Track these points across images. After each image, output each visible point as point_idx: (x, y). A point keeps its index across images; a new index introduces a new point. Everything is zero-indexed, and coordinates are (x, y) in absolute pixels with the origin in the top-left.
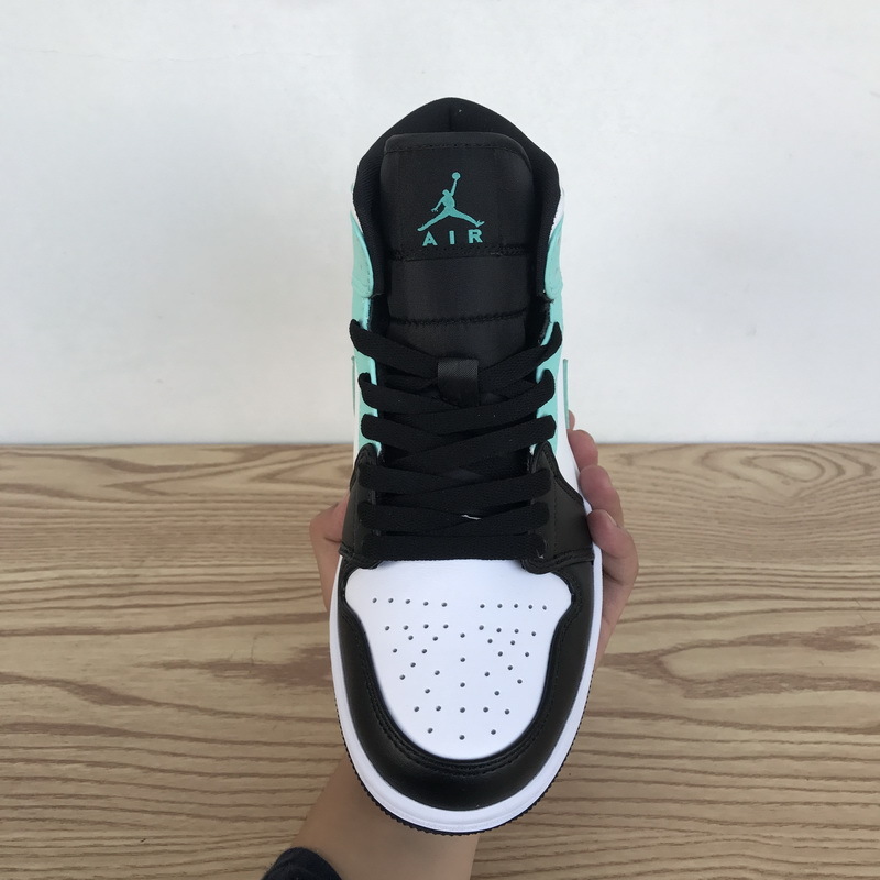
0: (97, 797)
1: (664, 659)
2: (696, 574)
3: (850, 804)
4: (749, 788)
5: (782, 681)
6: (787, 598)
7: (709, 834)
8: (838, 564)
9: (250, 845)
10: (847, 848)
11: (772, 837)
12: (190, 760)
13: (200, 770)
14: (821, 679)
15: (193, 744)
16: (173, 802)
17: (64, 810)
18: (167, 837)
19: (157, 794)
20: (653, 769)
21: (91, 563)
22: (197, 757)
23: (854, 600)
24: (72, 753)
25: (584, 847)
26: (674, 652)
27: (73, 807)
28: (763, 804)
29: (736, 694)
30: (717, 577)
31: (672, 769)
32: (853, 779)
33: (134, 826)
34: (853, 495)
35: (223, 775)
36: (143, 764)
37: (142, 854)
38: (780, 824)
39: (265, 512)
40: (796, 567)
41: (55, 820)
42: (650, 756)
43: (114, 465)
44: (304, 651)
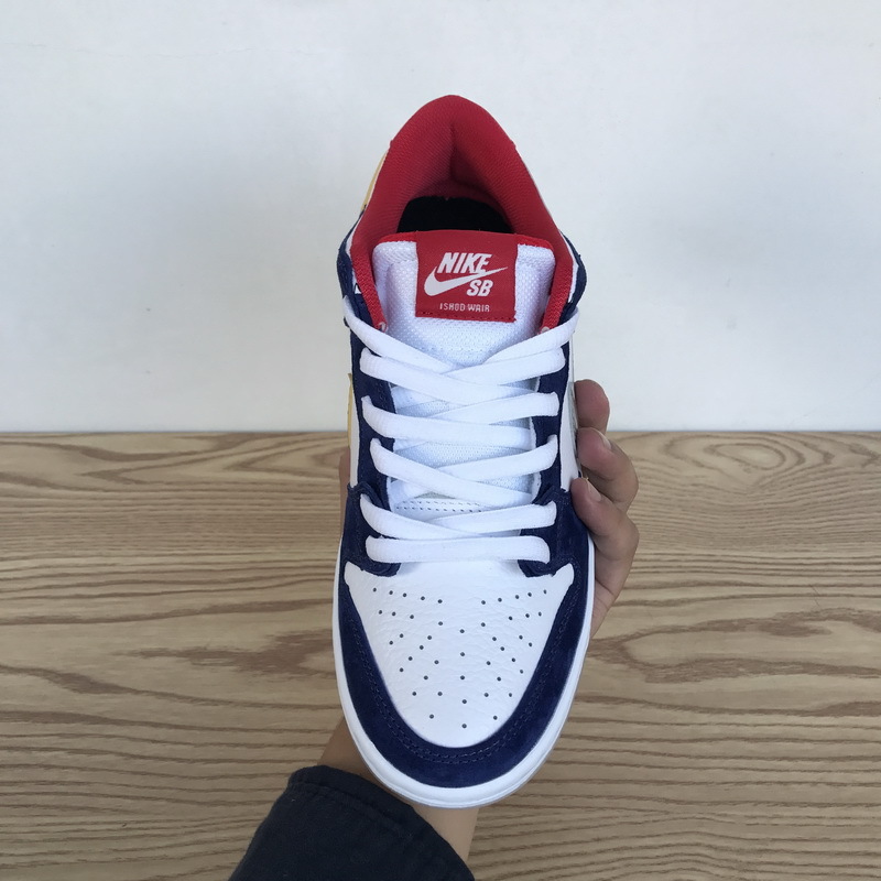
0: (79, 783)
1: (627, 644)
2: (658, 560)
3: (800, 783)
4: (705, 768)
5: (740, 666)
6: (746, 585)
7: (667, 813)
8: (796, 551)
9: (229, 828)
10: (795, 825)
11: (725, 815)
12: (169, 746)
13: (178, 756)
14: (776, 664)
15: (172, 731)
16: (153, 788)
17: (47, 797)
18: (147, 821)
19: (138, 780)
20: (615, 751)
21: (69, 552)
22: (176, 743)
23: (810, 586)
24: (54, 741)
25: (549, 827)
26: (637, 638)
27: (56, 793)
28: (718, 784)
29: (695, 678)
30: (679, 564)
31: (632, 752)
32: (803, 759)
33: (116, 811)
34: (811, 483)
35: (202, 760)
36: (124, 751)
37: (124, 838)
38: (734, 803)
39: (239, 501)
40: (755, 554)
41: (39, 806)
42: (612, 739)
43: (90, 452)
44: (279, 639)
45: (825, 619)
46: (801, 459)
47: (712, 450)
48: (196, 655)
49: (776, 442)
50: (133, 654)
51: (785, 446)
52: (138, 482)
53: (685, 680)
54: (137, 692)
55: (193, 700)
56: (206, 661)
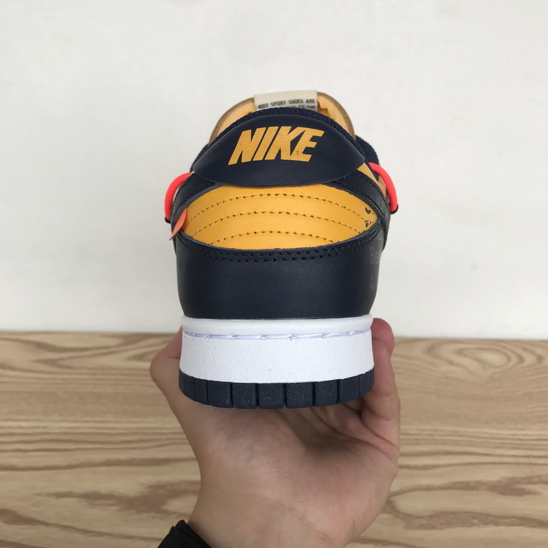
1: (394, 499)
2: (420, 435)
5: (474, 518)
6: (479, 454)
8: (517, 429)
14: (501, 517)
21: (16, 417)
23: (526, 457)
26: (401, 494)
29: (441, 527)
30: (433, 437)
34: (528, 378)
39: (134, 383)
43: (41, 346)
44: (150, 487)
45: (536, 483)
46: (521, 360)
47: (460, 352)
48: (92, 497)
49: (504, 347)
50: (49, 495)
51: (511, 351)
52: (69, 367)
53: (433, 528)
54: (47, 524)
55: (85, 532)
56: (98, 502)
